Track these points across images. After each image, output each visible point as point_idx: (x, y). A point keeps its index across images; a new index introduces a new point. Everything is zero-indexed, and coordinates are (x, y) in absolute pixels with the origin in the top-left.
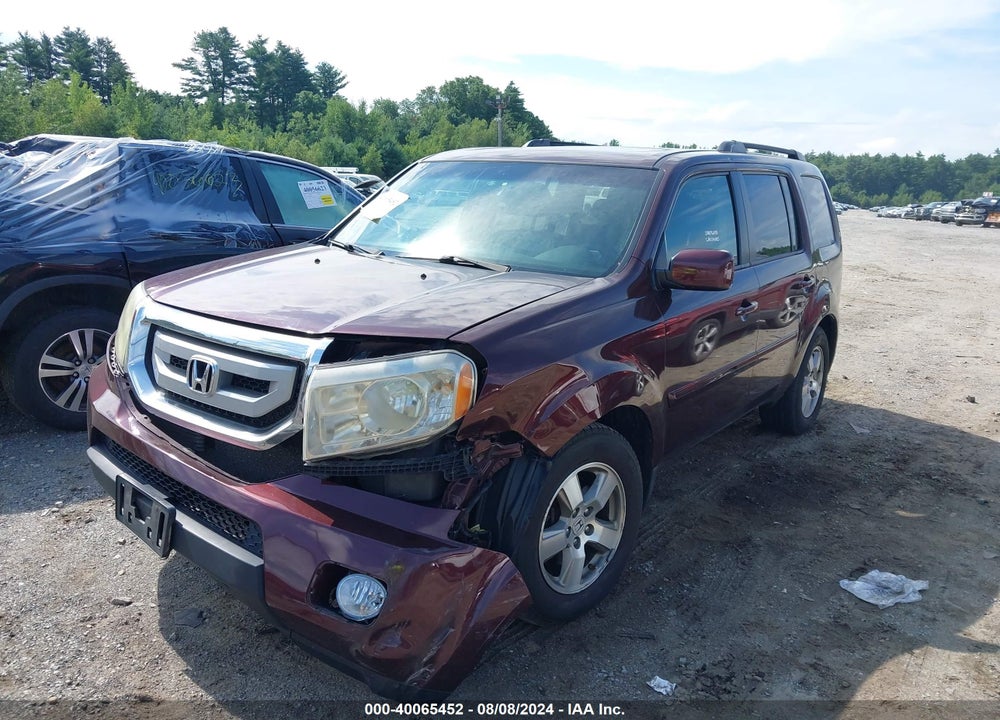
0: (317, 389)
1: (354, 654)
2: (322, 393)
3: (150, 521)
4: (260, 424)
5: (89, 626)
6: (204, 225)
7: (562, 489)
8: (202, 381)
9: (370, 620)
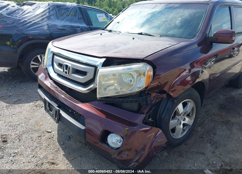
0: (101, 75)
1: (113, 158)
2: (103, 76)
3: (53, 112)
4: (84, 85)
5: (40, 139)
6: (71, 26)
7: (177, 108)
8: (67, 71)
9: (118, 148)
